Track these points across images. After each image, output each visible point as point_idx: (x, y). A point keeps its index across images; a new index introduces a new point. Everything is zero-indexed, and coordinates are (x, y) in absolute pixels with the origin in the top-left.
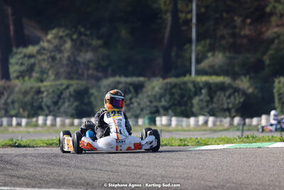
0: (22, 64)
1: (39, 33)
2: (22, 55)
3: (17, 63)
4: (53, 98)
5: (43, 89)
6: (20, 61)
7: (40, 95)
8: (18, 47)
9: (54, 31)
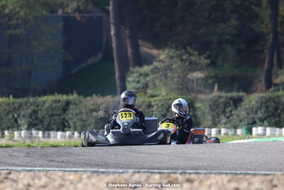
0: (138, 82)
1: (155, 52)
2: (138, 74)
3: (134, 81)
4: (162, 111)
5: (153, 103)
6: (136, 80)
7: (151, 109)
8: (134, 66)
9: (167, 51)
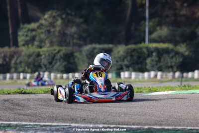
0: (27, 36)
1: (39, 14)
2: (27, 29)
3: (23, 35)
4: (49, 59)
5: (41, 53)
6: (25, 34)
7: (40, 58)
8: (24, 23)
9: (50, 12)
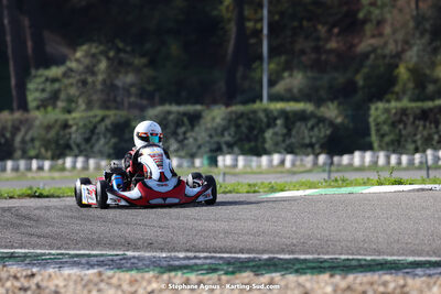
0: (43, 90)
1: (65, 50)
2: (43, 79)
3: (37, 90)
4: (84, 133)
5: (71, 122)
6: (41, 87)
7: (68, 131)
8: (37, 68)
9: (85, 47)
